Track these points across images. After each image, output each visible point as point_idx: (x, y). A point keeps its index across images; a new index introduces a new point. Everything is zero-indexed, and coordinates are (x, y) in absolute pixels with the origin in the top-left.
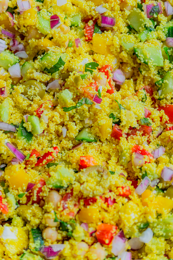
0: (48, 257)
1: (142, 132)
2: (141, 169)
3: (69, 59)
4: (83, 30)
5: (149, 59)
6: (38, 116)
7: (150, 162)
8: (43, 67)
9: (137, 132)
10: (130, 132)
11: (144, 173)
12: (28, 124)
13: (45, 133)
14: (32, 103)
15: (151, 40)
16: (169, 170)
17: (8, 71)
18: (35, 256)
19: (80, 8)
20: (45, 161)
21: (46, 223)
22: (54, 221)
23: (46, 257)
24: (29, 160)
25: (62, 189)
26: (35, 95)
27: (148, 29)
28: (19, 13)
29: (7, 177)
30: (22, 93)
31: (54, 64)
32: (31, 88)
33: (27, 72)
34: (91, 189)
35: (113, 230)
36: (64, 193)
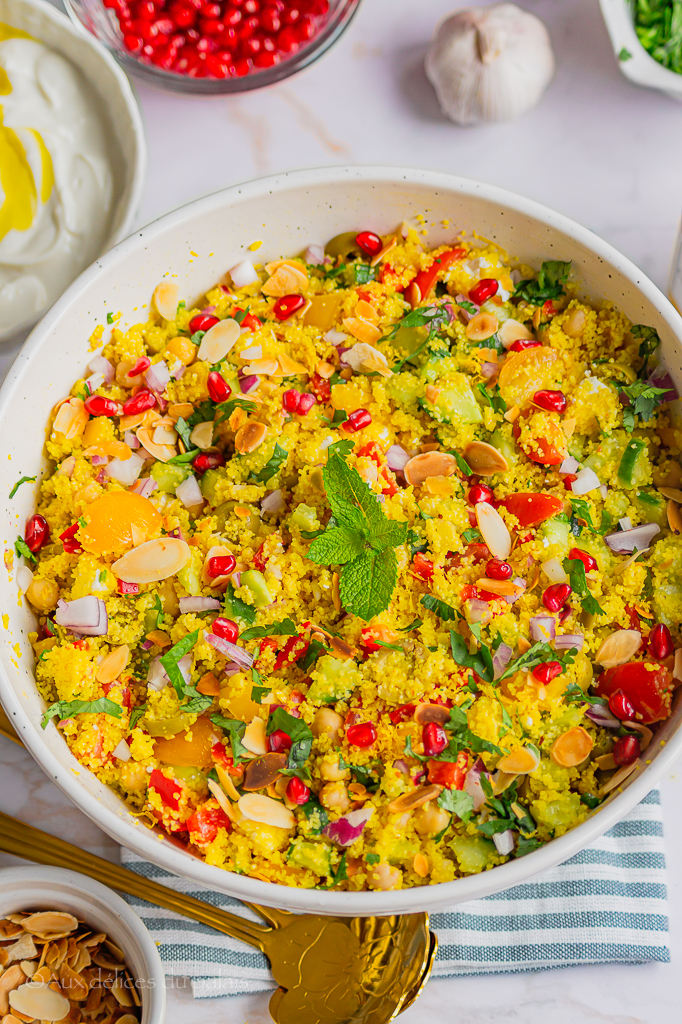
0: (343, 842)
1: (473, 558)
2: (487, 630)
3: (294, 446)
4: (307, 386)
5: (453, 412)
6: (260, 570)
7: (502, 613)
9: (462, 560)
10: (449, 562)
11: (496, 637)
12: (243, 591)
13: (279, 601)
14: (238, 548)
15: (447, 375)
16: (542, 621)
17: (175, 497)
18: (316, 844)
19: (291, 343)
20: (291, 656)
21: (322, 776)
22: (339, 768)
23: (339, 842)
24: (259, 659)
25: (341, 701)
26: (243, 524)
27: (438, 355)
28: (173, 379)
29: (224, 703)
30: (214, 532)
31: (267, 460)
32: (228, 516)
33: (216, 487)
34: (400, 688)
35: (461, 761)
36: (345, 710)
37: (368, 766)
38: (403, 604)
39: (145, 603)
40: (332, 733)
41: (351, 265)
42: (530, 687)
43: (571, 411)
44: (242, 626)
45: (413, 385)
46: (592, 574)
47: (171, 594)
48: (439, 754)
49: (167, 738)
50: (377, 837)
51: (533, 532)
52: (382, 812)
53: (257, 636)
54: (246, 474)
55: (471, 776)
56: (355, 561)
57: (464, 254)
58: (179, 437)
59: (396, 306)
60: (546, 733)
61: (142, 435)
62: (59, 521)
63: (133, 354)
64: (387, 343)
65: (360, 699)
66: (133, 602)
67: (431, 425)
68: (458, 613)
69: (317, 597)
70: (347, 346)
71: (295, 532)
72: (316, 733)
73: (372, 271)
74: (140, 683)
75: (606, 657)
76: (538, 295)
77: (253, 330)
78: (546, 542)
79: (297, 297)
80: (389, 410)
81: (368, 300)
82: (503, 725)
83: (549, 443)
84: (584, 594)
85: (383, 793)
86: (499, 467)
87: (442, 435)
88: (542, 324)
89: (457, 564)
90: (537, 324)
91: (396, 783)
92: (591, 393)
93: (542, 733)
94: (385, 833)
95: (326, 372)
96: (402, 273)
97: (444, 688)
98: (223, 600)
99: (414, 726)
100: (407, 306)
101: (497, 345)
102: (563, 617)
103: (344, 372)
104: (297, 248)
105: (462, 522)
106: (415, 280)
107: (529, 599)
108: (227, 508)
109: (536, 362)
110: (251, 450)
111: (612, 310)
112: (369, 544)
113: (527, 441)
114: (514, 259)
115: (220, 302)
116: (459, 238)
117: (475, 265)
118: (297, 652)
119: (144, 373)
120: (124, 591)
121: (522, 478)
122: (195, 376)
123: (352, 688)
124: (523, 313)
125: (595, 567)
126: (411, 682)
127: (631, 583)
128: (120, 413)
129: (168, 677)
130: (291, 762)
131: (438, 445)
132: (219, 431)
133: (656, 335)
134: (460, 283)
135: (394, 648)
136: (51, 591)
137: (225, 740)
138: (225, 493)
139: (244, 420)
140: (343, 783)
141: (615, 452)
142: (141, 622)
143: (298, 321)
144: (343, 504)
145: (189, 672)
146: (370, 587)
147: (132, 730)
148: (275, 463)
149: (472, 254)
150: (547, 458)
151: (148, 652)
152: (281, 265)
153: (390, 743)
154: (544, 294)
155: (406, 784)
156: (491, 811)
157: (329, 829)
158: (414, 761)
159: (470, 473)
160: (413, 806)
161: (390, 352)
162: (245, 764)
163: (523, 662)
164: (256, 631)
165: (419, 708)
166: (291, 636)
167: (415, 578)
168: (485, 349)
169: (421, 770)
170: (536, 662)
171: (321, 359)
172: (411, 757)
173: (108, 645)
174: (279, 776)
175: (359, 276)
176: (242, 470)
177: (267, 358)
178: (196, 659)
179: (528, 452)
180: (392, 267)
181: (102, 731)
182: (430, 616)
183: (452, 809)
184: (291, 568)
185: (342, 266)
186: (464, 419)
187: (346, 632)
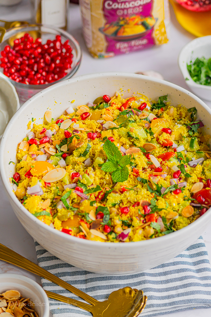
1: (150, 169)
2: (158, 185)
5: (139, 135)
8: (78, 155)
9: (147, 169)
10: (143, 170)
11: (160, 186)
12: (83, 180)
13: (94, 184)
19: (87, 124)
21: (114, 223)
22: (119, 221)
23: (122, 240)
24: (90, 198)
25: (117, 205)
26: (80, 168)
27: (132, 122)
28: (53, 135)
29: (82, 208)
30: (71, 169)
31: (85, 149)
32: (75, 165)
33: (70, 159)
34: (134, 197)
35: (156, 215)
36: (118, 207)
37: (128, 220)
38: (131, 183)
39: (53, 189)
40: (116, 213)
41: (102, 104)
42: (173, 195)
43: (173, 133)
44: (84, 190)
45: (126, 130)
46: (186, 169)
47: (61, 186)
48: (149, 213)
49: (65, 220)
50: (133, 238)
51: (167, 161)
52: (133, 231)
53: (89, 193)
54: (79, 155)
55: (159, 219)
57: (135, 99)
58: (57, 149)
59: (117, 112)
60: (179, 208)
61: (46, 149)
62: (23, 173)
63: (41, 130)
64: (116, 121)
65: (123, 203)
66: (49, 188)
67: (132, 140)
68: (148, 181)
69: (105, 183)
70: (104, 123)
71: (96, 166)
72: (111, 213)
73: (109, 105)
74: (55, 209)
75: (194, 190)
76: (159, 106)
77: (75, 122)
78: (171, 162)
79: (87, 113)
80: (119, 138)
81: (109, 110)
82: (166, 205)
83: (168, 139)
84: (185, 173)
85: (133, 226)
86: (154, 148)
87: (135, 143)
88: (160, 115)
89: (146, 171)
91: (137, 222)
92: (178, 128)
93: (178, 208)
94: (135, 236)
95: (99, 131)
96: (118, 104)
97: (147, 199)
98: (77, 184)
99: (140, 207)
100: (120, 112)
101: (148, 120)
102: (179, 180)
103: (104, 130)
104: (86, 102)
105: (146, 160)
106: (122, 106)
107: (169, 177)
108: (75, 163)
109: (161, 122)
110: (80, 146)
111: (181, 107)
112: (119, 165)
113: (162, 140)
114: (150, 99)
115: (64, 117)
116: (133, 95)
117: (139, 101)
118: (101, 196)
119: (45, 133)
120: (47, 185)
121: (161, 151)
122: (60, 132)
123: (120, 200)
124: (155, 112)
125: (187, 167)
126: (137, 195)
127: (198, 170)
128: (39, 143)
129: (63, 205)
131: (135, 146)
132: (69, 147)
133: (195, 109)
134: (135, 106)
135: (131, 189)
136: (23, 190)
137: (83, 218)
139: (77, 142)
140: (120, 226)
141: (187, 142)
142: (53, 194)
143: (88, 119)
144: (110, 155)
145: (70, 203)
146: (121, 177)
147: (54, 219)
148: (88, 149)
149: (137, 98)
150: (168, 143)
151: (55, 202)
152: (81, 106)
153: (134, 212)
154: (160, 106)
155: (140, 223)
156: (166, 229)
157: (118, 237)
158: (141, 216)
159: (145, 152)
160: (143, 227)
161: (117, 123)
162: (90, 224)
163: (170, 188)
164: (88, 191)
165: (141, 202)
166: (99, 191)
167: (134, 175)
168: (145, 120)
169: (144, 219)
170: (174, 189)
171: (97, 128)
172: (140, 215)
173: (44, 199)
174: (101, 225)
175: (105, 106)
176: (78, 153)
177: (81, 127)
178: (71, 199)
179: (162, 143)
180: (114, 103)
181: (44, 221)
182: (140, 183)
183: (155, 227)
184: (97, 174)
185: (99, 105)
186: (142, 137)
187: (115, 189)
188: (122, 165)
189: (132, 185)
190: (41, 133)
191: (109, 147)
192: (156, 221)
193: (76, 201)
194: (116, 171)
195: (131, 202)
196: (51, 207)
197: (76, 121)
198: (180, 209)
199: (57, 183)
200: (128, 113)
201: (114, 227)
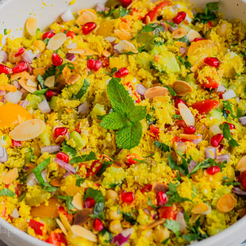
0: (120, 244)
1: (177, 127)
2: (185, 155)
5: (166, 67)
7: (192, 148)
9: (172, 128)
10: (166, 129)
11: (189, 158)
12: (71, 141)
13: (88, 148)
15: (164, 53)
16: (210, 149)
17: (38, 109)
19: (90, 43)
20: (94, 170)
21: (109, 217)
22: (118, 213)
23: (118, 245)
24: (79, 171)
25: (118, 186)
26: (70, 118)
27: (159, 44)
28: (35, 58)
29: (63, 188)
30: (56, 120)
31: (80, 87)
32: (63, 113)
33: (57, 102)
34: (145, 177)
35: (175, 208)
36: (120, 190)
37: (131, 212)
38: (145, 148)
39: (24, 151)
40: (114, 199)
41: (117, 9)
42: (205, 176)
43: (221, 66)
44: (71, 157)
45: (148, 57)
46: (232, 131)
47: (37, 147)
48: (164, 204)
49: (37, 206)
50: (136, 243)
51: (205, 115)
52: (138, 232)
53: (77, 162)
54: (71, 96)
55: (179, 215)
56: (123, 128)
57: (170, 3)
58: (39, 83)
59: (139, 25)
60: (214, 197)
61: (21, 82)
63: (16, 48)
64: (135, 41)
65: (127, 184)
66: (19, 150)
67: (156, 75)
68: (171, 148)
69: (105, 146)
70: (116, 42)
71: (94, 117)
72: (106, 199)
73: (127, 11)
74: (23, 185)
75: (241, 166)
76: (205, 18)
77: (72, 38)
78: (211, 118)
79: (92, 23)
80: (136, 69)
81: (126, 22)
82: (193, 192)
83: (212, 78)
84: (230, 139)
85: (139, 224)
86: (189, 90)
87: (161, 79)
88: (206, 32)
89: (170, 129)
90: (205, 32)
91: (144, 218)
92: (231, 58)
93: (212, 197)
94: (140, 240)
95: (107, 54)
96: (141, 11)
97: (166, 179)
98: (61, 146)
99: (152, 193)
100: (144, 25)
101: (186, 41)
102: (220, 149)
103: (116, 54)
104: (93, 4)
105: (172, 111)
106: (148, 14)
107: (205, 142)
108: (63, 110)
109: (205, 46)
110: (73, 83)
111: (239, 22)
112: (129, 119)
113: (201, 78)
114: (193, 5)
115: (56, 28)
117: (175, 8)
118: (96, 168)
119: (22, 55)
120: (15, 145)
121: (199, 96)
122: (46, 56)
123: (123, 179)
124: (198, 27)
125: (234, 128)
126: (150, 174)
128: (11, 72)
129: (36, 180)
130: (95, 212)
131: (160, 84)
132: (57, 80)
134: (168, 15)
135: (142, 162)
137: (64, 205)
138: (61, 104)
139: (69, 73)
140: (119, 222)
141: (242, 83)
142: (23, 159)
143: (93, 34)
144: (117, 103)
145: (46, 178)
146: (130, 139)
147: (20, 203)
148: (84, 88)
149: (174, 3)
150: (211, 85)
151: (26, 173)
152: (84, 11)
153: (141, 201)
154: (207, 18)
155: (149, 219)
156: (189, 231)
157: (113, 240)
158: (152, 208)
159: (175, 95)
160: (153, 226)
161: (137, 44)
162: (73, 214)
163: (202, 165)
164: (77, 159)
165: (154, 185)
166: (94, 161)
167: (151, 136)
168: (181, 42)
169: (156, 213)
170: (208, 166)
171: (104, 49)
172: (151, 206)
173: (8, 168)
174: (90, 219)
175: (121, 14)
176: (69, 93)
177: (79, 48)
178: (50, 171)
179: (202, 83)
180: (136, 9)
181: (5, 204)
182: (158, 151)
183: (171, 229)
184: (93, 131)
185: (113, 10)
186: (172, 71)
187: (119, 158)
188: (133, 119)
189: (146, 151)
190: (17, 55)
191: (115, 90)
192: (175, 218)
193: (56, 174)
194: (124, 127)
195: (139, 185)
196: (18, 181)
197: (74, 36)
198: (215, 199)
199: (31, 142)
200: (154, 29)
201: (109, 221)
